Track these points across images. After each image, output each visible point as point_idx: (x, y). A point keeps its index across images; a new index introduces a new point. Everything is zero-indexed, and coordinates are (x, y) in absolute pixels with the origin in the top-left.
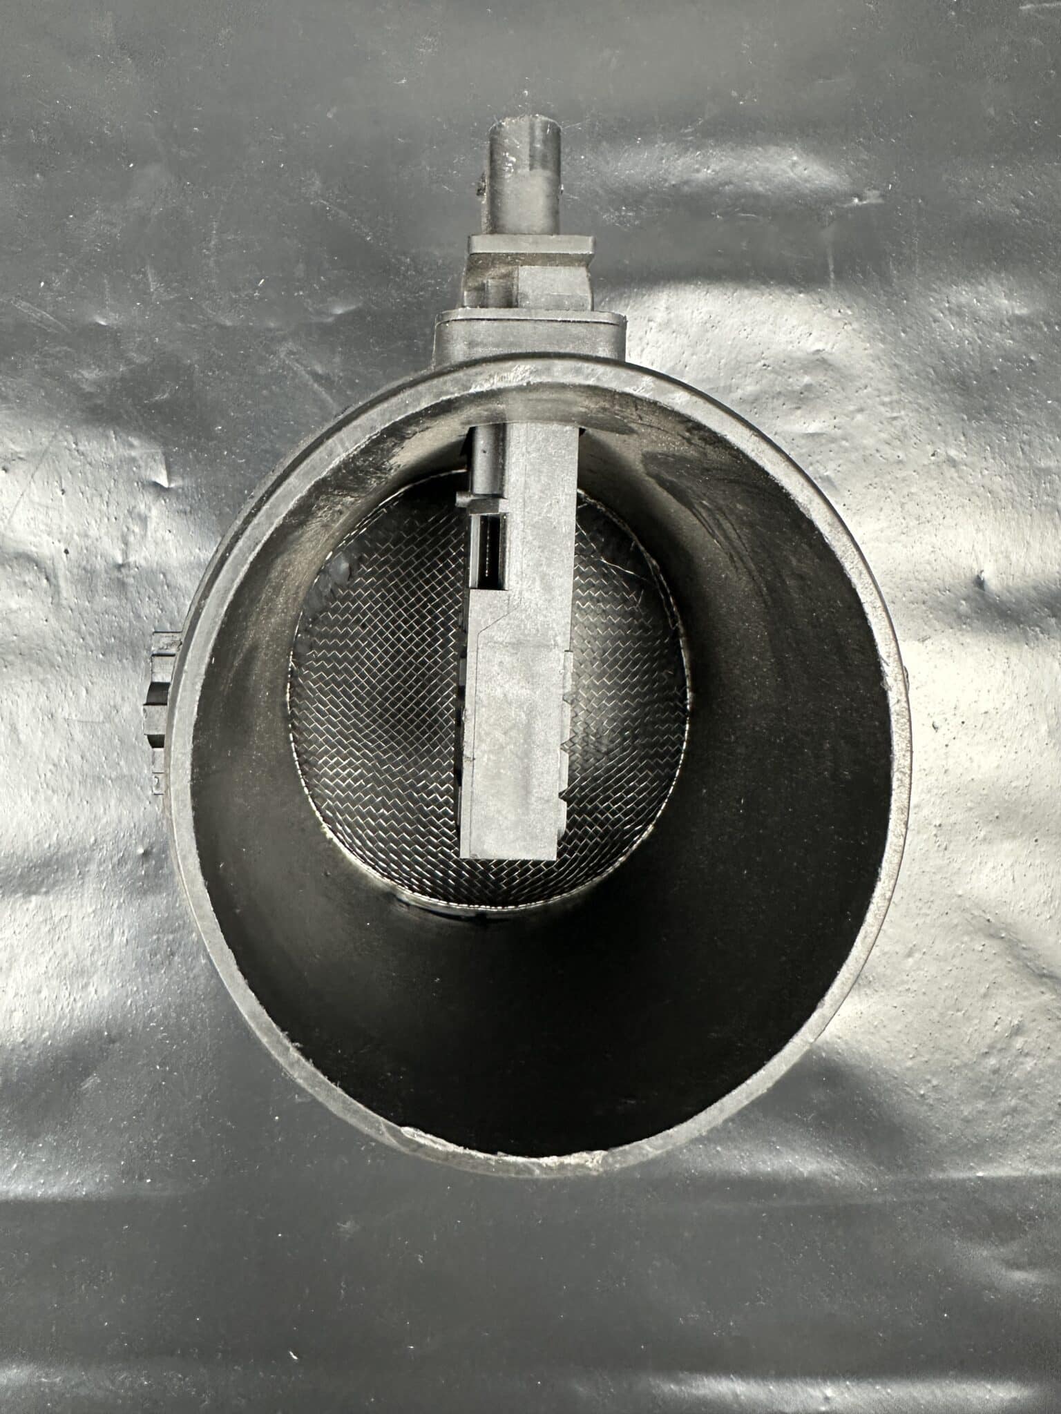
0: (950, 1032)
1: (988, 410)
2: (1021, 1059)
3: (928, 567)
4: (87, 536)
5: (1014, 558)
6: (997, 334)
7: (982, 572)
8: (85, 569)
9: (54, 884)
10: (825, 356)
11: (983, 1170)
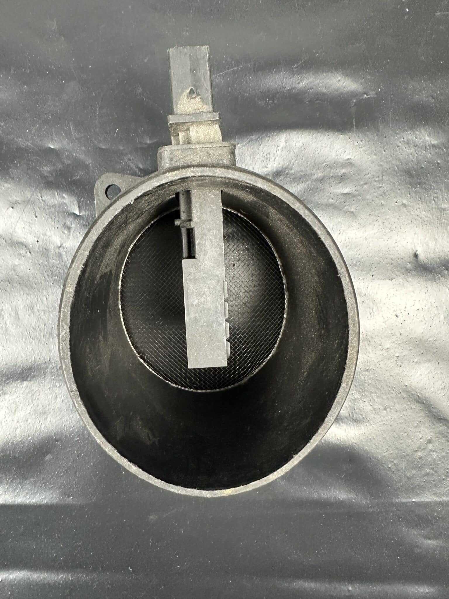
0: (402, 441)
1: (419, 184)
2: (431, 453)
3: (394, 249)
4: (46, 235)
5: (430, 245)
6: (424, 152)
7: (417, 251)
8: (45, 248)
9: (33, 377)
10: (352, 161)
11: (415, 499)
